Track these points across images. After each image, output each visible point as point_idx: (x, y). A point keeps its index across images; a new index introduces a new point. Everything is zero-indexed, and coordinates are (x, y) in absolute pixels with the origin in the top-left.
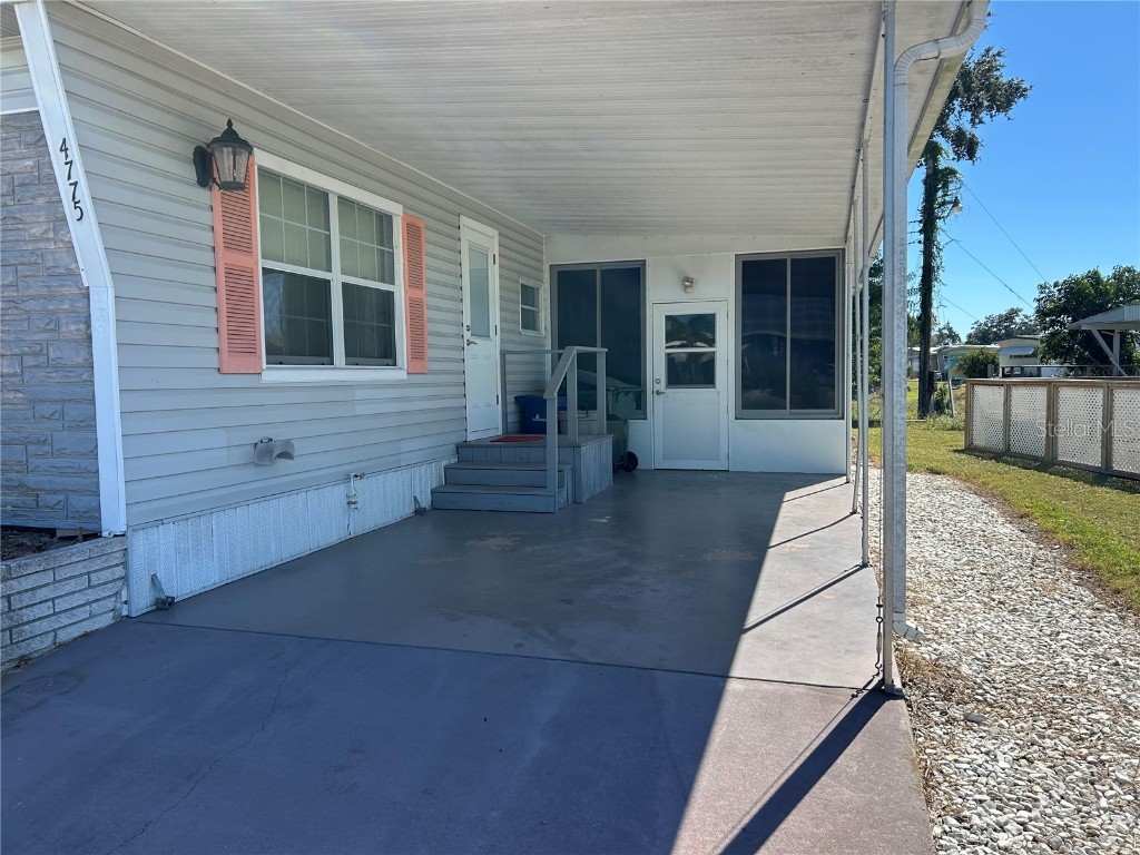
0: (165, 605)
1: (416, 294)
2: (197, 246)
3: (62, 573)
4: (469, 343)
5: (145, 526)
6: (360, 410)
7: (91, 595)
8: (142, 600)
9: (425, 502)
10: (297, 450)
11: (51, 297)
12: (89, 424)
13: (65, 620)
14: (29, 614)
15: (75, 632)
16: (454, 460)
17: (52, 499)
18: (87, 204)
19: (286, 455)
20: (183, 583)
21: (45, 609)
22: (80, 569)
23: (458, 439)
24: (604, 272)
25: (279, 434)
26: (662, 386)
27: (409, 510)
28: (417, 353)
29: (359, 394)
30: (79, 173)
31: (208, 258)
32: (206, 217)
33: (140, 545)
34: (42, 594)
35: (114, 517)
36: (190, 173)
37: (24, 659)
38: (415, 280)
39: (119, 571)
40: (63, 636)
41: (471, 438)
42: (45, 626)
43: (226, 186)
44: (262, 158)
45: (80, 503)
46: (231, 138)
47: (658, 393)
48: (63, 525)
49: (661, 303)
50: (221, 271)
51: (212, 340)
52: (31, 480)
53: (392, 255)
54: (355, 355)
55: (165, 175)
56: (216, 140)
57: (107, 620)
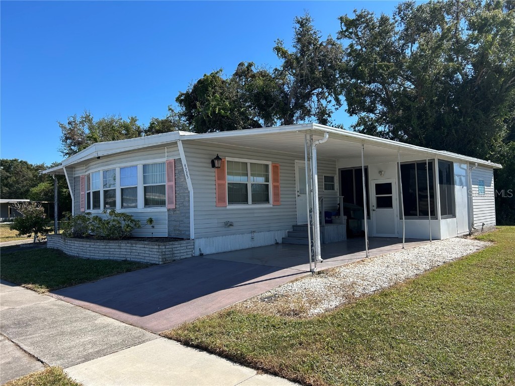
0: (201, 255)
1: (276, 184)
2: (212, 180)
3: (182, 245)
4: (298, 196)
5: (198, 238)
6: (256, 215)
7: (187, 250)
8: (197, 253)
9: (280, 241)
10: (235, 224)
11: (184, 193)
12: (189, 218)
13: (182, 254)
14: (176, 252)
15: (184, 257)
16: (291, 230)
17: (183, 232)
18: (189, 175)
19: (231, 225)
20: (207, 251)
21: (179, 252)
22: (185, 245)
23: (294, 224)
24: (356, 170)
25: (230, 220)
26: (375, 208)
27: (273, 242)
28: (276, 200)
29: (255, 211)
30: (187, 170)
31: (214, 183)
32: (213, 174)
33: (197, 242)
34: (178, 249)
35: (192, 236)
36: (210, 165)
37: (174, 260)
38: (276, 180)
39: (193, 247)
40: (182, 257)
41: (299, 224)
42: (178, 255)
43: (217, 168)
44: (228, 159)
45: (187, 233)
46: (218, 158)
47: (374, 210)
48: (184, 237)
49: (375, 180)
50: (217, 185)
51: (215, 200)
52: (180, 228)
53: (268, 175)
54: (255, 201)
55: (205, 167)
56: (215, 159)
57: (190, 256)
